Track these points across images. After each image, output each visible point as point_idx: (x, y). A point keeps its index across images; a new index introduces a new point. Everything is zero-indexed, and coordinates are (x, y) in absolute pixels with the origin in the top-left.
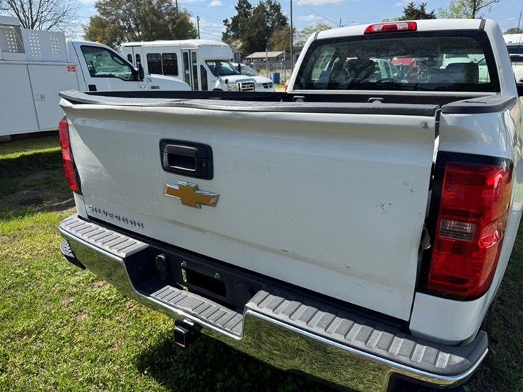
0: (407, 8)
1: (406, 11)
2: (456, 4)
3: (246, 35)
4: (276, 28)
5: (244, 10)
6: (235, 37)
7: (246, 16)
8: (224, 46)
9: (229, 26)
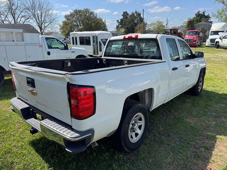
0: (197, 13)
1: (196, 14)
2: (220, 11)
3: (126, 26)
4: (139, 23)
5: (126, 16)
6: (122, 27)
7: (126, 18)
8: (109, 33)
9: (119, 23)
